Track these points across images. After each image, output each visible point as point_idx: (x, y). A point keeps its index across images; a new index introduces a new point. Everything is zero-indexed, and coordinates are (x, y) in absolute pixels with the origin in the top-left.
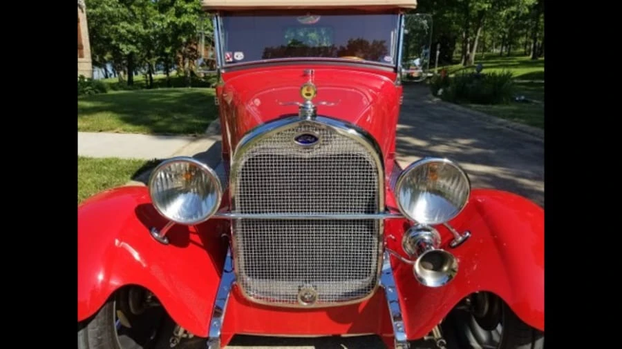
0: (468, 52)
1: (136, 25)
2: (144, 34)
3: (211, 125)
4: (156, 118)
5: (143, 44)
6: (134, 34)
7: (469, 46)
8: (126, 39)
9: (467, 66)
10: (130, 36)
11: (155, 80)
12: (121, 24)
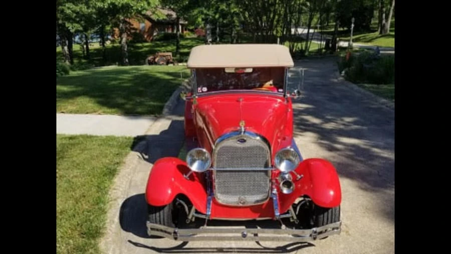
0: (384, 22)
1: (80, 6)
2: (87, 13)
3: (165, 107)
4: (123, 101)
5: (86, 22)
6: (77, 13)
7: (384, 15)
8: (72, 19)
9: (383, 34)
10: (75, 15)
11: (91, 50)
12: (67, 5)
